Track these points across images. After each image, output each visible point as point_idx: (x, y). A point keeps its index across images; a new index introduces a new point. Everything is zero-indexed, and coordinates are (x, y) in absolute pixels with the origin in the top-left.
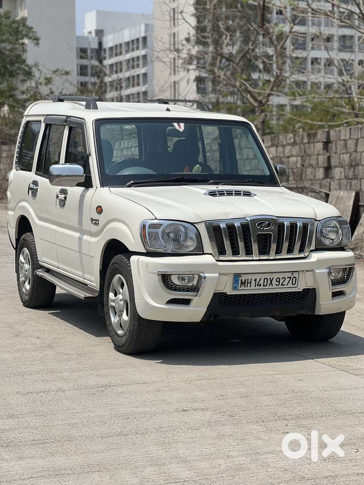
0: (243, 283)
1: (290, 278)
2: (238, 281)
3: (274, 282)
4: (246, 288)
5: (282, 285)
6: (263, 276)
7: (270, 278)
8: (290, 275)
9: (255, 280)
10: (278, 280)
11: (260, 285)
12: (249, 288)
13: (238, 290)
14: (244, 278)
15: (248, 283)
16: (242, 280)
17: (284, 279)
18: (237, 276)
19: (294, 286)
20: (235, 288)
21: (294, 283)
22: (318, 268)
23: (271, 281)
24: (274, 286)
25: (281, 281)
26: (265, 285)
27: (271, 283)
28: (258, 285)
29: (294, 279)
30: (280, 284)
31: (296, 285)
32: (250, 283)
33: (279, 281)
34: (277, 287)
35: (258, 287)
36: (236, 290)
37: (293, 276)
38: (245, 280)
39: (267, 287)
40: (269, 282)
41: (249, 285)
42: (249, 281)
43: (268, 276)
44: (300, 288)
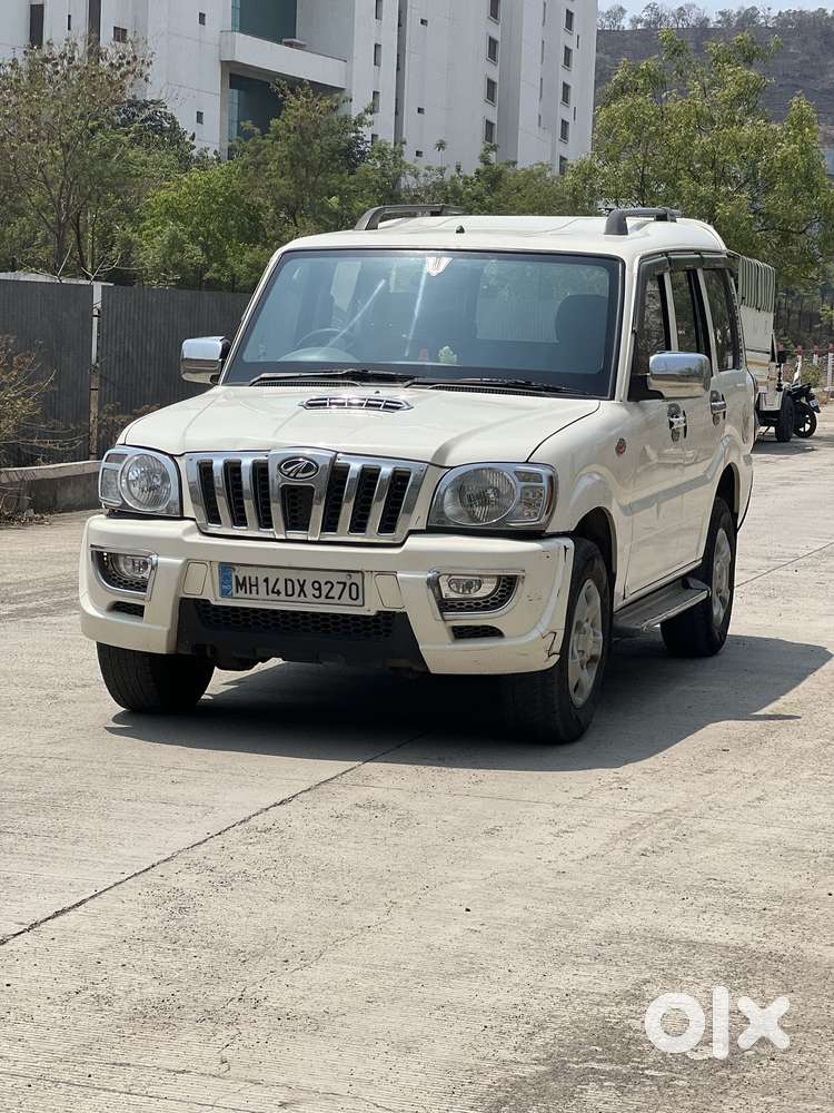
0: (241, 585)
1: (345, 584)
2: (229, 578)
3: (308, 588)
4: (248, 595)
5: (327, 597)
6: (283, 575)
7: (299, 581)
8: (343, 577)
9: (266, 580)
10: (317, 585)
11: (278, 593)
12: (254, 595)
13: (231, 597)
14: (241, 573)
15: (251, 585)
16: (237, 577)
17: (329, 585)
18: (226, 568)
19: (355, 603)
20: (225, 593)
21: (354, 596)
22: (405, 570)
23: (302, 587)
24: (310, 598)
25: (325, 589)
26: (290, 592)
27: (302, 590)
28: (273, 592)
29: (354, 587)
30: (323, 596)
31: (359, 602)
32: (256, 585)
33: (320, 589)
34: (317, 600)
35: (275, 596)
36: (229, 597)
37: (352, 581)
38: (245, 578)
39: (295, 598)
40: (297, 588)
41: (254, 588)
42: (253, 580)
43: (293, 575)
44: (370, 608)
